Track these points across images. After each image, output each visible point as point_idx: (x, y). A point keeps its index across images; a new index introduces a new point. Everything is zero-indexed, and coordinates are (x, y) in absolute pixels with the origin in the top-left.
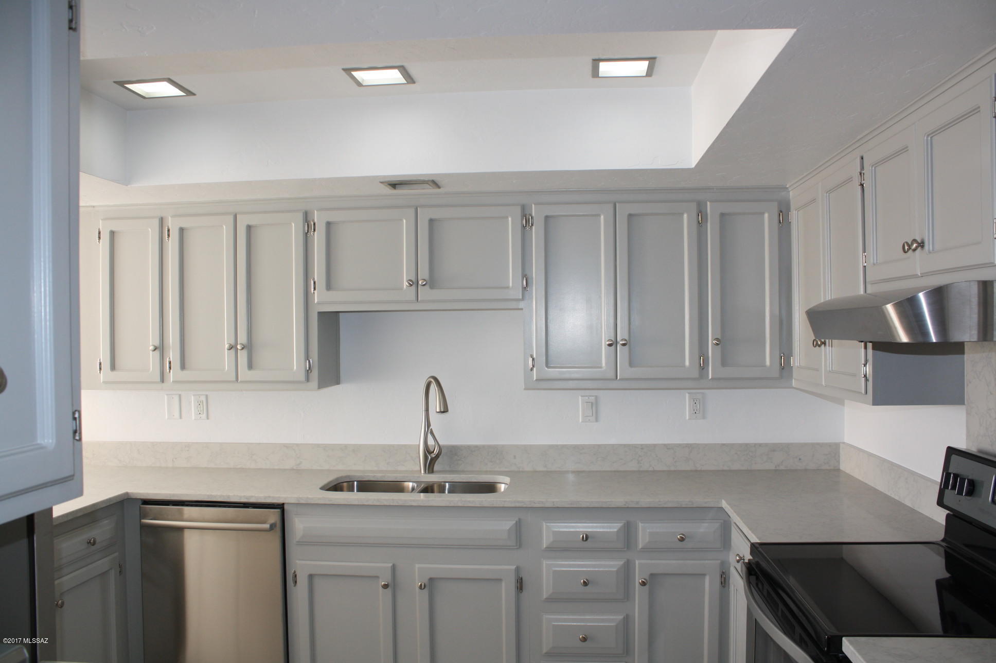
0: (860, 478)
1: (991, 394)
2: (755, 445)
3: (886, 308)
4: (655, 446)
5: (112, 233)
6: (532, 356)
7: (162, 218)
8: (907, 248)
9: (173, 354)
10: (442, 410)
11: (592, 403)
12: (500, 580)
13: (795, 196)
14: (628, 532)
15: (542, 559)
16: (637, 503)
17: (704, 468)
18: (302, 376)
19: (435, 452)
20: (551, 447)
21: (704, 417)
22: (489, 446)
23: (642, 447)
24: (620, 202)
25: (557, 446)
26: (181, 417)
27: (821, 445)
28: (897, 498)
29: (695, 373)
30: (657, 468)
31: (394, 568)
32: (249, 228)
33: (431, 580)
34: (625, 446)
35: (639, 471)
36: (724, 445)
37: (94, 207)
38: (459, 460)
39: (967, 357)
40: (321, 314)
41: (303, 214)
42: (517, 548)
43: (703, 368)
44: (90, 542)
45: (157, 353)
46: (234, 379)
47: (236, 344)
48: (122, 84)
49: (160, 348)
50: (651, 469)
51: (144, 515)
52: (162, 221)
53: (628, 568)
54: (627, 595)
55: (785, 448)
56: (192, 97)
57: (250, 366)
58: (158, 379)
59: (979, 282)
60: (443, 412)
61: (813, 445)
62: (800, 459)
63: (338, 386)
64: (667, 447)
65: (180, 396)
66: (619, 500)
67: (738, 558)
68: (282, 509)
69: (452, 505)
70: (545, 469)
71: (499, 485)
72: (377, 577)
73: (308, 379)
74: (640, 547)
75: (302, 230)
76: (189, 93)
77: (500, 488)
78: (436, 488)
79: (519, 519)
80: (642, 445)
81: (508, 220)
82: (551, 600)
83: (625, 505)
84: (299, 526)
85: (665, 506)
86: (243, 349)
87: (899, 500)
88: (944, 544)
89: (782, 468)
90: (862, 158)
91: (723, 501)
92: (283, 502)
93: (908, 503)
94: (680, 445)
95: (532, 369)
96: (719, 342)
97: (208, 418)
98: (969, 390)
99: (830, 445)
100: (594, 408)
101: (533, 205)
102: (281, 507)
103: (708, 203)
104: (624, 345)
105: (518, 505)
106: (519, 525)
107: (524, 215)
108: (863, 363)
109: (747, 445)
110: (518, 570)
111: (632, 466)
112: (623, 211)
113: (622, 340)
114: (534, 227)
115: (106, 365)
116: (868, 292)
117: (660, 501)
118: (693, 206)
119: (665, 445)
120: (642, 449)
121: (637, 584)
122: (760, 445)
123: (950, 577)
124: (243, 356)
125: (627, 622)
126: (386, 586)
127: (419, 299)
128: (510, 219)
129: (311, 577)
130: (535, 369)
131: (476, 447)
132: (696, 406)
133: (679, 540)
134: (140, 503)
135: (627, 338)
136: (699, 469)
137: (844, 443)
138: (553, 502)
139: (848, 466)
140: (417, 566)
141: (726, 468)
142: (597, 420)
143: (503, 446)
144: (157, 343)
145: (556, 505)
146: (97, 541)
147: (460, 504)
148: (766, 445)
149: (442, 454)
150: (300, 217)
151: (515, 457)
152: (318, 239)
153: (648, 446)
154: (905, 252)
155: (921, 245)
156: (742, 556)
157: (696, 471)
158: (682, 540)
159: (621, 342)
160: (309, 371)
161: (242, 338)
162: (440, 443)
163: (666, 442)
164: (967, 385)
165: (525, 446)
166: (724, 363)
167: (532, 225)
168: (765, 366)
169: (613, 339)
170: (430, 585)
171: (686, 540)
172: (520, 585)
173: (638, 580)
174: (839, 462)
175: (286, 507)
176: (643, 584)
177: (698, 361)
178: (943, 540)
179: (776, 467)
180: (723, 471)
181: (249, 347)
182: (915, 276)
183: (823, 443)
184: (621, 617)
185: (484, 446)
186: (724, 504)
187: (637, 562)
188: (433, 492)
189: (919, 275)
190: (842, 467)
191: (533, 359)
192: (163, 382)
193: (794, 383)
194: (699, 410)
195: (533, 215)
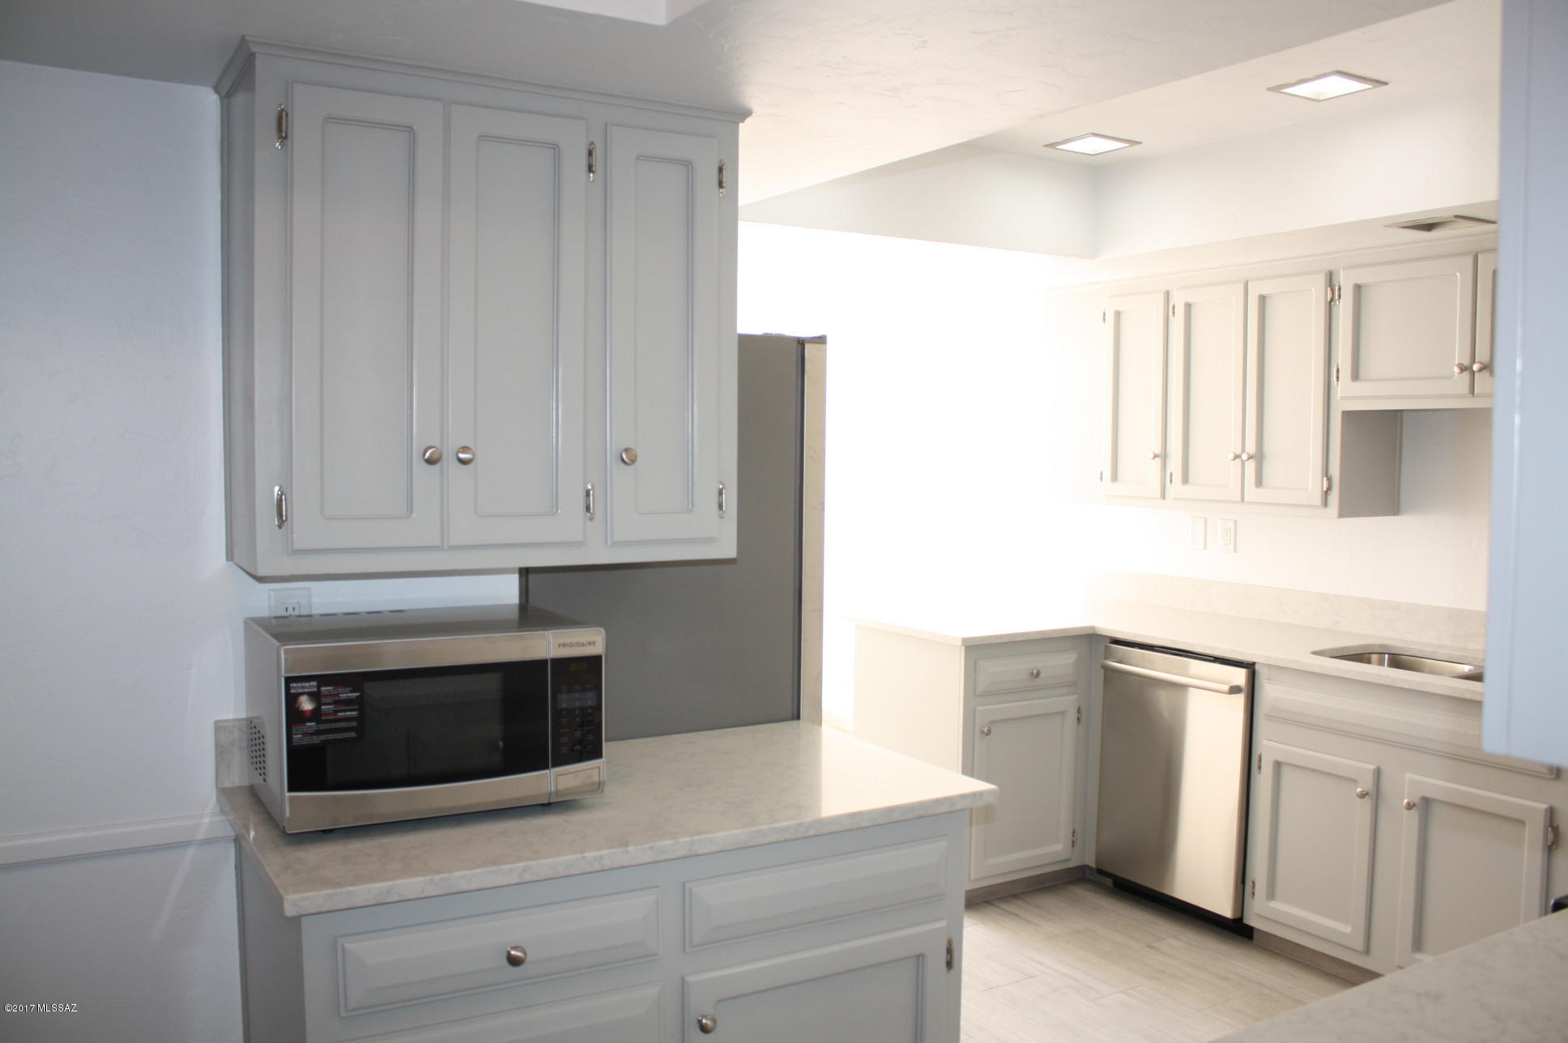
5: (1118, 314)
7: (1168, 292)
9: (1175, 465)
12: (1521, 821)
18: (1317, 499)
26: (1205, 548)
31: (1378, 773)
32: (1263, 299)
33: (1424, 799)
37: (1099, 283)
40: (1348, 416)
41: (1326, 275)
42: (1552, 778)
44: (1032, 674)
45: (1158, 461)
46: (1239, 499)
47: (1243, 450)
48: (1052, 145)
49: (1163, 456)
51: (1108, 655)
52: (1167, 294)
56: (1137, 147)
57: (1259, 482)
58: (1158, 494)
63: (1396, 517)
65: (1206, 519)
68: (1251, 670)
72: (1355, 781)
73: (1325, 504)
75: (1323, 297)
76: (1133, 143)
84: (1270, 692)
86: (1249, 459)
92: (1254, 660)
97: (1235, 551)
102: (1250, 667)
110: (1551, 812)
115: (1108, 474)
124: (1251, 466)
126: (1363, 795)
127: (1476, 392)
129: (1278, 765)
134: (1108, 641)
140: (1408, 776)
144: (1158, 451)
146: (1042, 675)
150: (1321, 280)
152: (1344, 310)
160: (1326, 493)
161: (1251, 447)
170: (1424, 806)
172: (1554, 836)
175: (1257, 667)
181: (1259, 457)
192: (1164, 498)
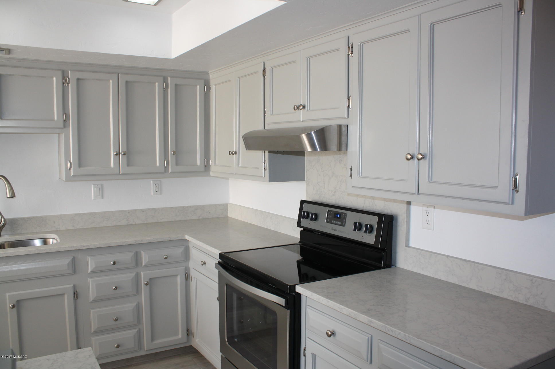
0: (242, 220)
1: (320, 175)
2: (188, 207)
3: (302, 136)
4: (136, 210)
6: (70, 162)
8: (297, 108)
10: (11, 196)
11: (99, 188)
12: (63, 294)
13: (213, 78)
14: (137, 257)
15: (89, 279)
16: (142, 241)
17: (162, 221)
19: (2, 223)
20: (76, 214)
21: (161, 194)
22: (37, 217)
23: (129, 211)
24: (122, 73)
25: (80, 214)
27: (219, 205)
28: (265, 227)
29: (162, 169)
30: (137, 223)
33: (18, 301)
34: (119, 211)
35: (127, 225)
36: (171, 208)
38: (17, 227)
39: (307, 158)
42: (73, 274)
43: (166, 167)
50: (134, 223)
53: (137, 277)
54: (138, 292)
55: (202, 208)
59: (338, 125)
60: (12, 197)
61: (215, 205)
62: (210, 213)
64: (142, 211)
66: (131, 240)
67: (202, 263)
69: (31, 253)
70: (73, 228)
71: (48, 240)
74: (144, 264)
77: (49, 242)
78: (6, 245)
79: (74, 257)
80: (128, 210)
81: (53, 79)
82: (94, 301)
83: (135, 242)
85: (156, 241)
87: (267, 228)
88: (299, 243)
89: (201, 218)
90: (264, 63)
91: (186, 236)
93: (272, 229)
94: (149, 209)
95: (70, 169)
96: (175, 153)
98: (307, 174)
99: (223, 205)
100: (101, 191)
101: (69, 72)
103: (169, 78)
104: (124, 154)
105: (73, 249)
106: (74, 260)
107: (63, 77)
108: (263, 162)
109: (183, 207)
110: (74, 287)
111: (124, 222)
112: (123, 79)
113: (123, 152)
114: (70, 85)
116: (266, 128)
117: (153, 239)
118: (161, 79)
119: (141, 210)
120: (129, 212)
121: (143, 285)
122: (190, 207)
123: (302, 259)
125: (138, 307)
128: (54, 79)
130: (72, 169)
131: (29, 218)
132: (157, 188)
133: (164, 258)
135: (125, 150)
136: (160, 221)
137: (229, 203)
138: (95, 245)
139: (232, 214)
140: (7, 294)
141: (173, 220)
142: (102, 198)
143: (46, 217)
145: (97, 247)
147: (37, 252)
148: (193, 206)
149: (7, 224)
151: (54, 222)
153: (132, 211)
154: (295, 110)
155: (304, 107)
156: (204, 262)
157: (158, 222)
158: (166, 258)
159: (123, 153)
162: (5, 218)
163: (141, 208)
164: (306, 172)
165: (61, 215)
166: (177, 164)
167: (69, 83)
168: (197, 165)
169: (118, 151)
170: (17, 305)
171: (168, 258)
172: (76, 295)
173: (143, 283)
174: (227, 213)
176: (147, 284)
177: (164, 163)
178: (299, 242)
179: (198, 218)
180: (172, 221)
182: (299, 121)
183: (220, 204)
184: (135, 304)
185: (34, 218)
186: (187, 237)
187: (142, 273)
188: (4, 248)
189: (302, 121)
190: (229, 216)
191: (71, 163)
193: (211, 174)
194: (159, 190)
195: (70, 77)
